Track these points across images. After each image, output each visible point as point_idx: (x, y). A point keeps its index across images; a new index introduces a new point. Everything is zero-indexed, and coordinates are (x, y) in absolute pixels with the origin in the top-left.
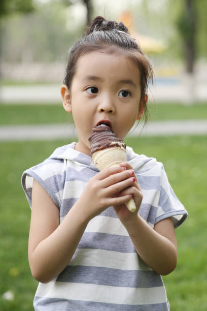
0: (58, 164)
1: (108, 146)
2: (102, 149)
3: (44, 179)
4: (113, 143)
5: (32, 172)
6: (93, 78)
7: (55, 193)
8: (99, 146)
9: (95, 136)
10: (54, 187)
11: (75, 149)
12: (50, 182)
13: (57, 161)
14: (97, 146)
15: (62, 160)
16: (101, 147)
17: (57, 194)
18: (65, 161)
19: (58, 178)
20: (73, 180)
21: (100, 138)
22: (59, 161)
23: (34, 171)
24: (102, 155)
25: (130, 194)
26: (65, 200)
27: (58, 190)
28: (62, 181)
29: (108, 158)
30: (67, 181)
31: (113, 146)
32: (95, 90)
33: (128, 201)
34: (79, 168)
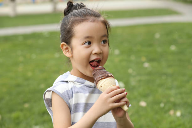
0: (65, 84)
1: (108, 77)
2: (105, 78)
3: (61, 93)
4: (110, 75)
5: (54, 89)
6: (88, 37)
7: (68, 100)
8: (103, 77)
9: (98, 72)
10: (68, 97)
11: (71, 74)
12: (65, 94)
13: (64, 82)
14: (102, 77)
15: (67, 82)
16: (104, 77)
17: (69, 101)
18: (69, 82)
19: (68, 92)
20: (77, 92)
21: (102, 73)
22: (65, 82)
23: (54, 88)
24: (105, 81)
25: (125, 102)
26: (74, 104)
27: (70, 99)
28: (71, 93)
29: (109, 83)
30: (75, 93)
31: (110, 76)
32: (90, 43)
33: (123, 105)
34: (79, 85)
